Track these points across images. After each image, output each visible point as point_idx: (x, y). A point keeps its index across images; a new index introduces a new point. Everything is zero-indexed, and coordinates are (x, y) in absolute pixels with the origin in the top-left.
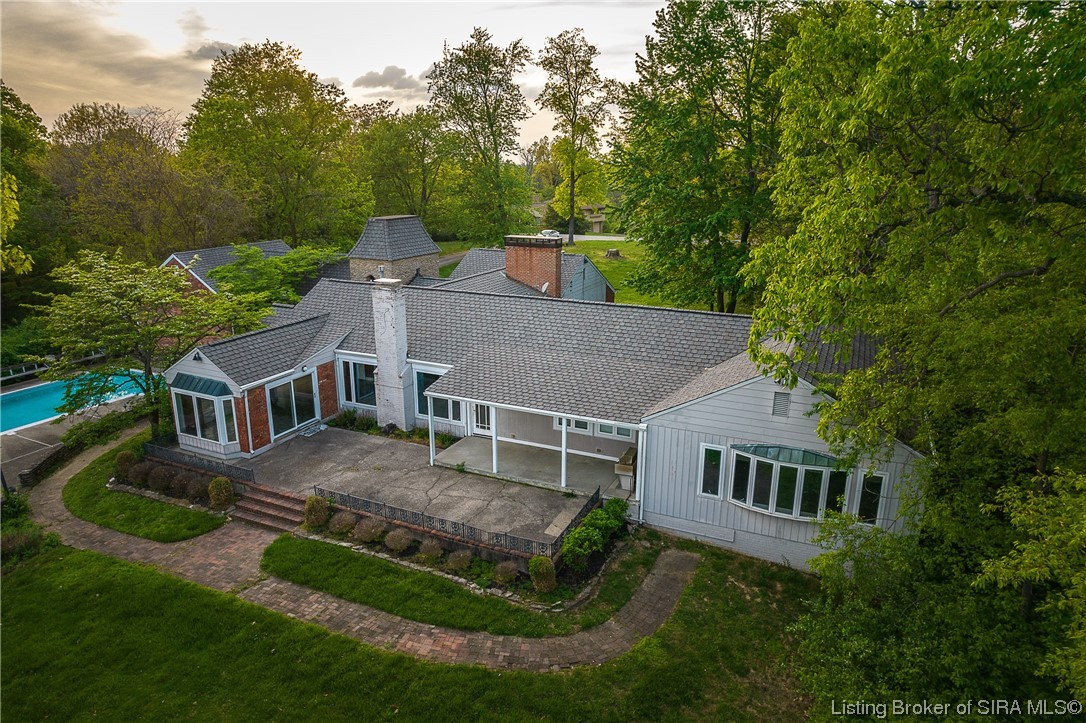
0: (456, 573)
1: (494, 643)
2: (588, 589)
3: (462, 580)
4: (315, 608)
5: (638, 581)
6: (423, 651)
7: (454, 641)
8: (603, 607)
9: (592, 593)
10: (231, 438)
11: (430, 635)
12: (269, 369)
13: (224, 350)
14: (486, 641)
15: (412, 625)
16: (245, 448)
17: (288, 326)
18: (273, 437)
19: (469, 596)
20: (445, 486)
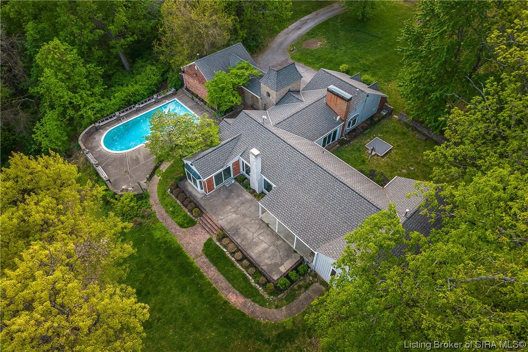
0: (250, 275)
1: (251, 304)
2: (282, 295)
3: (251, 278)
4: (211, 273)
5: (299, 294)
6: (233, 301)
7: (241, 300)
8: (284, 302)
9: (283, 296)
10: (202, 189)
11: (236, 295)
12: (214, 169)
13: (200, 162)
14: (249, 303)
15: (234, 290)
16: (206, 192)
17: (225, 144)
18: (215, 187)
19: (250, 284)
20: (260, 232)
